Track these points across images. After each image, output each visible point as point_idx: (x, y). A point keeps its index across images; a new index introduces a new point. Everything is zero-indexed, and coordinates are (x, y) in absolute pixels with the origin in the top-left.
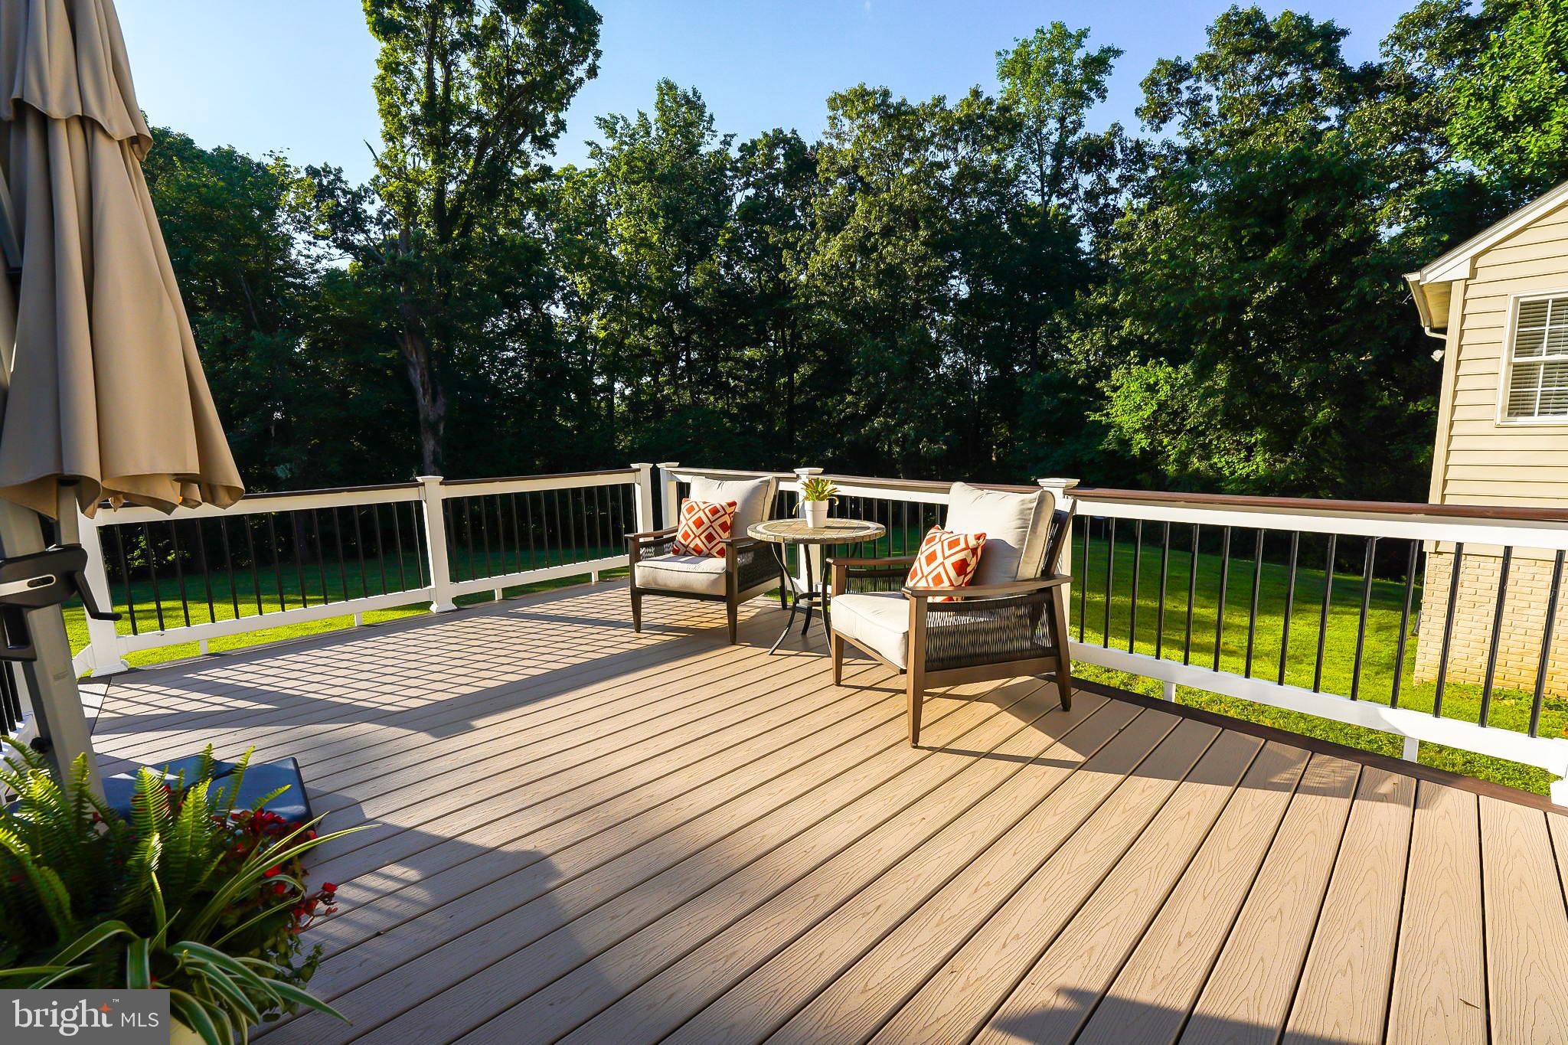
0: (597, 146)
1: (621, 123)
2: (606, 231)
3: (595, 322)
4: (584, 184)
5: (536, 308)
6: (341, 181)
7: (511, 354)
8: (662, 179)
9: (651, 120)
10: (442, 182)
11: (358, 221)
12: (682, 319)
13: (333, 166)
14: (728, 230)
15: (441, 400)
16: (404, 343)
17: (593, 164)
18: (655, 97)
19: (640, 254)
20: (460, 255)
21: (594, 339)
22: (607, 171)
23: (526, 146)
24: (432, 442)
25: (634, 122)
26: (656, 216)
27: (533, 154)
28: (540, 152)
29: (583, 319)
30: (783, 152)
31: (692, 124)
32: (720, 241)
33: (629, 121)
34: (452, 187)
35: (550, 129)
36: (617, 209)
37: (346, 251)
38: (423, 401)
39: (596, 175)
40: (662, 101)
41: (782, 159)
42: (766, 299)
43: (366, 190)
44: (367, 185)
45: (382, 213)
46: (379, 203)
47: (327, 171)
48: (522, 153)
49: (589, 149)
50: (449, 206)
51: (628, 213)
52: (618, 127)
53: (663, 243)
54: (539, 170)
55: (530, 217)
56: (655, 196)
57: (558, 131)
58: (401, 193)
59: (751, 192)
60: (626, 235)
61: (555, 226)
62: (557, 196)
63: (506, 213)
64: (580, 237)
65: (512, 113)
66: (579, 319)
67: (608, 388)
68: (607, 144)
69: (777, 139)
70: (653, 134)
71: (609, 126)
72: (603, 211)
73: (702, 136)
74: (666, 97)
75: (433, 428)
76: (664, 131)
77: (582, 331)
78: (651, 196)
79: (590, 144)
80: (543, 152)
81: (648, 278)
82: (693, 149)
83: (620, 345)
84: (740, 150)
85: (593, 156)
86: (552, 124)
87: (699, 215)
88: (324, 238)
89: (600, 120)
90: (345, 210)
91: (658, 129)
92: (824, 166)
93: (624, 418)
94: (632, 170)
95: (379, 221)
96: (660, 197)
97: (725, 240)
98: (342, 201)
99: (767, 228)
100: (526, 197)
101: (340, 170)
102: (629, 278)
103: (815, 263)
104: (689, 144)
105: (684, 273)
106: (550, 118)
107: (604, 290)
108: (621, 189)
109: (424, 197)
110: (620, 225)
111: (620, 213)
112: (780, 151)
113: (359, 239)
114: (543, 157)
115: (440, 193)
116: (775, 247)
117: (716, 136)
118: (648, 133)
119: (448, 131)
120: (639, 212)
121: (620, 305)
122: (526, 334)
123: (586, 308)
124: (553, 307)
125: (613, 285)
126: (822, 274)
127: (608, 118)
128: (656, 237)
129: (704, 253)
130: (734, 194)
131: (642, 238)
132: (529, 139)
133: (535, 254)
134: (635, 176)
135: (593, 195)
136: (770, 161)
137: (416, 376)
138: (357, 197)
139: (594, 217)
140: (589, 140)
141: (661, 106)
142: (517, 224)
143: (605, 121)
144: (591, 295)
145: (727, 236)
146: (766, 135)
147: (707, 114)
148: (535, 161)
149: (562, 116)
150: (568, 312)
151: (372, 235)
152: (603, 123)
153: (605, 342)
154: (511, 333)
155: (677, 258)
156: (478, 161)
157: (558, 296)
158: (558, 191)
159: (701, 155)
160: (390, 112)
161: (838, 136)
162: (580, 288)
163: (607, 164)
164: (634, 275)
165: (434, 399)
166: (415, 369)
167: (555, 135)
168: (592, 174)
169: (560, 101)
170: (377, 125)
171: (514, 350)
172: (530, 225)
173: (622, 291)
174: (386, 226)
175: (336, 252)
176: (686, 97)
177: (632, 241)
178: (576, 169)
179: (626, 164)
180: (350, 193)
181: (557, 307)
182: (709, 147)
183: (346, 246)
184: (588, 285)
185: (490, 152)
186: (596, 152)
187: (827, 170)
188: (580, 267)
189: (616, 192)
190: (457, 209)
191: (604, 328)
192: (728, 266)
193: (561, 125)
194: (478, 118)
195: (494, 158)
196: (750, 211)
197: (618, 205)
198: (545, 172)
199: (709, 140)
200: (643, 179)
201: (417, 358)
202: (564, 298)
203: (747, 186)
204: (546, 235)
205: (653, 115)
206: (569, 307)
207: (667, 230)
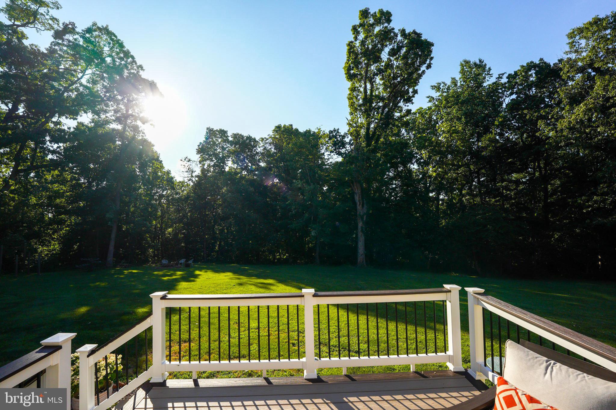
0: (432, 97)
1: (442, 85)
2: (436, 130)
3: (431, 169)
4: (426, 113)
5: (405, 166)
6: (339, 133)
7: (394, 186)
8: (463, 103)
9: (457, 79)
10: (369, 124)
11: (343, 145)
12: (475, 164)
13: (336, 128)
14: (501, 117)
15: (365, 206)
16: (354, 186)
17: (430, 104)
18: (459, 69)
19: (452, 136)
20: (374, 151)
21: (430, 177)
22: (436, 106)
23: (401, 104)
24: (361, 223)
25: (449, 83)
26: (461, 118)
27: (403, 106)
28: (406, 104)
29: (425, 169)
30: (534, 72)
31: (479, 75)
32: (496, 123)
33: (446, 82)
34: (372, 126)
35: (411, 94)
36: (441, 120)
37: (339, 155)
38: (359, 207)
39: (431, 109)
40: (463, 69)
41: (534, 75)
42: (526, 147)
43: (346, 134)
44: (346, 132)
45: (351, 140)
46: (350, 137)
47: (335, 130)
48: (399, 107)
49: (428, 99)
50: (371, 133)
51: (446, 121)
52: (441, 87)
53: (464, 130)
54: (406, 112)
55: (403, 131)
56: (459, 111)
57: (414, 94)
58: (355, 132)
59: (514, 96)
60: (446, 130)
61: (414, 132)
62: (414, 121)
63: (392, 132)
64: (424, 135)
65: (395, 93)
66: (423, 169)
67: (437, 199)
68: (436, 94)
69: (531, 66)
70: (459, 84)
71: (437, 88)
72: (435, 122)
73: (485, 78)
74: (465, 67)
75: (362, 218)
76: (464, 82)
77: (425, 174)
78: (457, 111)
79: (428, 97)
80: (408, 104)
81: (457, 147)
82: (479, 85)
83: (443, 179)
84: (507, 78)
85: (430, 101)
86: (412, 92)
87: (484, 113)
88: (333, 152)
89: (433, 86)
90: (340, 142)
91: (461, 81)
92: (566, 70)
93: (444, 212)
94: (448, 102)
95: (349, 143)
96: (462, 110)
97: (499, 122)
98: (339, 139)
99: (525, 111)
100: (401, 124)
101: (338, 129)
102: (447, 148)
103: (562, 124)
104: (477, 83)
105: (476, 141)
106: (411, 90)
107: (435, 155)
108: (443, 112)
109: (363, 132)
110: (443, 126)
111: (443, 122)
112: (533, 72)
113: (343, 151)
114: (408, 106)
115: (368, 129)
116: (531, 120)
117: (492, 76)
118: (456, 85)
119: (372, 106)
120: (451, 119)
121: (443, 161)
122: (401, 177)
123: (426, 163)
124: (412, 165)
125: (440, 153)
126: (568, 128)
127: (436, 85)
128: (460, 128)
129: (487, 130)
130: (504, 100)
131: (454, 130)
132: (402, 100)
133: (405, 144)
134: (449, 105)
135: (430, 117)
136: (527, 77)
137: (357, 198)
138: (344, 137)
139: (431, 125)
140: (428, 96)
141: (463, 72)
142: (398, 134)
143: (435, 86)
144: (430, 157)
145: (500, 120)
146: (522, 66)
147: (487, 68)
148: (405, 108)
149: (416, 88)
150: (419, 166)
151: (347, 149)
152: (433, 87)
153: (436, 178)
154: (394, 178)
155: (472, 135)
156: (382, 114)
157: (414, 160)
158: (415, 119)
159: (484, 87)
160: (352, 105)
161: (576, 51)
162: (424, 155)
163: (437, 103)
164: (449, 146)
165: (363, 206)
166: (357, 195)
167: (413, 96)
168: (430, 108)
169: (416, 82)
170: (348, 110)
171: (395, 184)
172: (403, 134)
173: (443, 155)
174: (352, 145)
175: (336, 156)
176: (475, 64)
177: (448, 132)
178: (422, 108)
179: (445, 100)
180: (341, 136)
181: (414, 165)
182: (489, 82)
183: (339, 154)
184: (427, 154)
185: (387, 109)
186: (431, 99)
187: (568, 72)
188: (425, 147)
189: (440, 113)
190: (374, 133)
191: (435, 171)
192: (501, 135)
193: (415, 92)
194: (382, 99)
195: (388, 112)
196: (514, 106)
197: (442, 118)
198: (409, 112)
199: (488, 79)
200: (453, 105)
201: (358, 191)
202: (416, 161)
203: (511, 94)
204: (410, 137)
205: (458, 76)
206: (419, 164)
207: (466, 123)
